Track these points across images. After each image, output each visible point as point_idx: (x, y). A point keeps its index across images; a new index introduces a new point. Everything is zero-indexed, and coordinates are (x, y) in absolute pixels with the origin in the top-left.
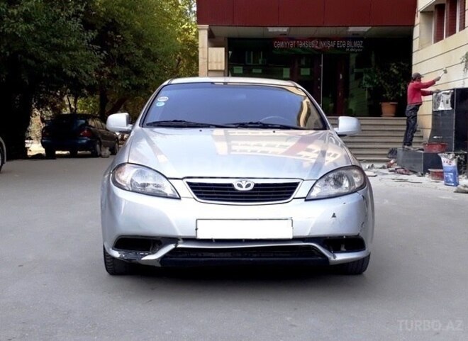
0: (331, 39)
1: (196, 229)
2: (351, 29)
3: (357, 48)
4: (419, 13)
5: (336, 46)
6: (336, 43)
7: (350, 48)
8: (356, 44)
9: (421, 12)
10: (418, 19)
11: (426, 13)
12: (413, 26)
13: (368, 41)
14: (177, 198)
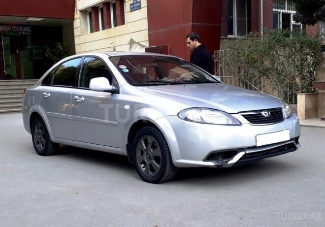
0: (8, 25)
1: (256, 141)
2: (31, 19)
3: (27, 32)
4: (78, 11)
5: (12, 30)
6: (11, 28)
7: (22, 32)
8: (26, 29)
9: (80, 11)
10: (77, 15)
11: (84, 12)
12: (73, 19)
13: (35, 27)
14: (240, 124)
